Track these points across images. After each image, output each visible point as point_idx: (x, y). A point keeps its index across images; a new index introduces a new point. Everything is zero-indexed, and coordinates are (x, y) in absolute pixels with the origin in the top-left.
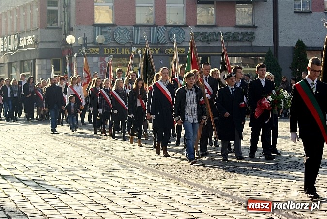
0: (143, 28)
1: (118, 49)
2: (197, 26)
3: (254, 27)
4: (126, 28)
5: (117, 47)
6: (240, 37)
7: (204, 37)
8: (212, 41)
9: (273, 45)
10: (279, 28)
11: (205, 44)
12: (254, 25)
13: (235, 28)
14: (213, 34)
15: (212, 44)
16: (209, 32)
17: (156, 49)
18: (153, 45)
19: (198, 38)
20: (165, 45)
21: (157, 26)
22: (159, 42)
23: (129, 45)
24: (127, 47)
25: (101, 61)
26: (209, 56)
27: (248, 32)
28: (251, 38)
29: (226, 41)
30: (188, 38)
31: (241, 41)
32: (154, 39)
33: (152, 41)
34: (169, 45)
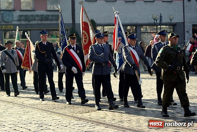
2: (21, 11)
6: (50, 17)
7: (27, 18)
8: (32, 20)
9: (72, 23)
11: (27, 23)
13: (47, 12)
14: (32, 16)
15: (32, 23)
16: (29, 15)
19: (22, 19)
20: (0, 23)
26: (30, 30)
27: (56, 15)
28: (57, 19)
29: (41, 20)
30: (15, 19)
31: (51, 20)
34: (2, 23)
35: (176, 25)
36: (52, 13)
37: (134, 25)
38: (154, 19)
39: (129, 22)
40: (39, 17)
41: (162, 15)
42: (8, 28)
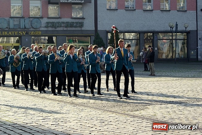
0: (15, 19)
2: (48, 18)
3: (83, 18)
4: (5, 19)
6: (75, 24)
7: (53, 25)
8: (58, 27)
9: (94, 29)
10: (98, 19)
11: (53, 29)
12: (83, 17)
13: (71, 19)
14: (58, 23)
15: (58, 29)
16: (56, 22)
17: (23, 32)
18: (22, 30)
19: (49, 25)
20: (29, 29)
22: (25, 28)
23: (7, 29)
24: (6, 31)
26: (56, 36)
27: (80, 22)
28: (81, 25)
29: (66, 27)
30: (43, 25)
31: (75, 27)
32: (22, 26)
33: (21, 27)
34: (31, 29)
35: (190, 33)
36: (77, 21)
37: (151, 32)
38: (171, 27)
39: (147, 30)
40: (65, 24)
41: (177, 23)
42: (37, 33)
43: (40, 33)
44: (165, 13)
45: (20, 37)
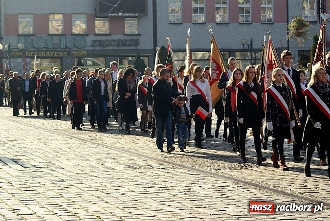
0: (55, 37)
1: (36, 53)
2: (95, 35)
3: (139, 35)
4: (42, 37)
5: (36, 51)
6: (128, 42)
7: (101, 43)
8: (107, 45)
10: (158, 36)
11: (101, 48)
13: (124, 36)
14: (107, 40)
15: (107, 48)
16: (104, 39)
17: (64, 52)
18: (62, 50)
19: (96, 44)
20: (72, 49)
21: (65, 35)
22: (66, 47)
23: (44, 49)
24: (43, 51)
25: (24, 62)
26: (105, 57)
27: (134, 39)
28: (136, 44)
29: (117, 46)
30: (88, 44)
31: (128, 45)
32: (63, 45)
33: (62, 47)
34: (74, 49)
36: (131, 38)
37: (227, 50)
38: (243, 45)
40: (115, 42)
41: (253, 40)
42: (81, 54)
43: (85, 53)
44: (245, 26)
45: (61, 58)
